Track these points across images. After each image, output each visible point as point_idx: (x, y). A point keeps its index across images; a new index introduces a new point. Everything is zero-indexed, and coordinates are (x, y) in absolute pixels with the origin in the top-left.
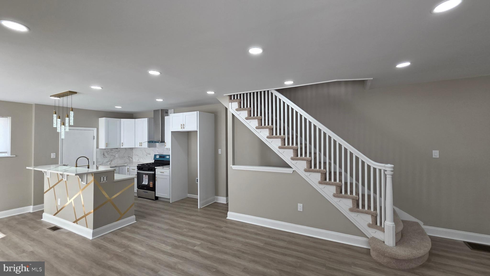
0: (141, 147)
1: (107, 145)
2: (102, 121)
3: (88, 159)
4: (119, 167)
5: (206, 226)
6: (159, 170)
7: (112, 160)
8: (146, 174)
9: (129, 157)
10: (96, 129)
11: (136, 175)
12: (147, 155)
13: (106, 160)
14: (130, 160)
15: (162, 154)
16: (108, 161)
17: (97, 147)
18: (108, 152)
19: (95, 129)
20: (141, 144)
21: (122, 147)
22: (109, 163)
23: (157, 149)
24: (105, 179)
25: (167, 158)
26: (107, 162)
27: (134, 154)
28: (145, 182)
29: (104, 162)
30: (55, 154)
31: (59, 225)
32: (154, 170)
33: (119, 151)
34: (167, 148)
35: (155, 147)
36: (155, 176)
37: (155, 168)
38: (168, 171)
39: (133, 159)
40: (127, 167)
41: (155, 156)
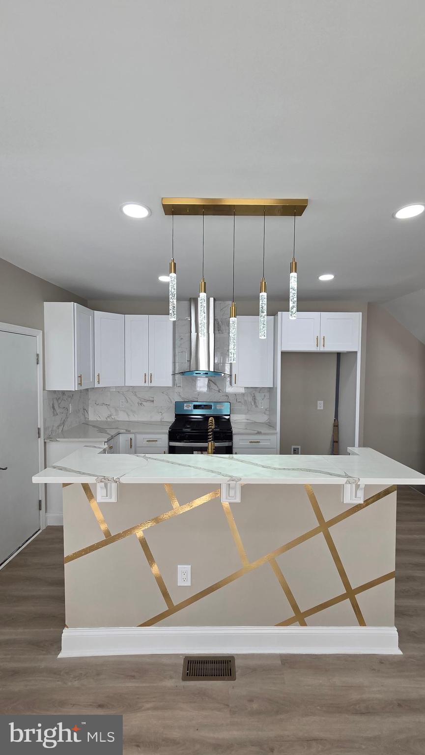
9: (84, 409)
10: (41, 333)
16: (60, 425)
17: (44, 389)
21: (97, 385)
22: (60, 429)
23: (177, 389)
26: (58, 427)
29: (54, 428)
40: (123, 436)
41: (178, 405)
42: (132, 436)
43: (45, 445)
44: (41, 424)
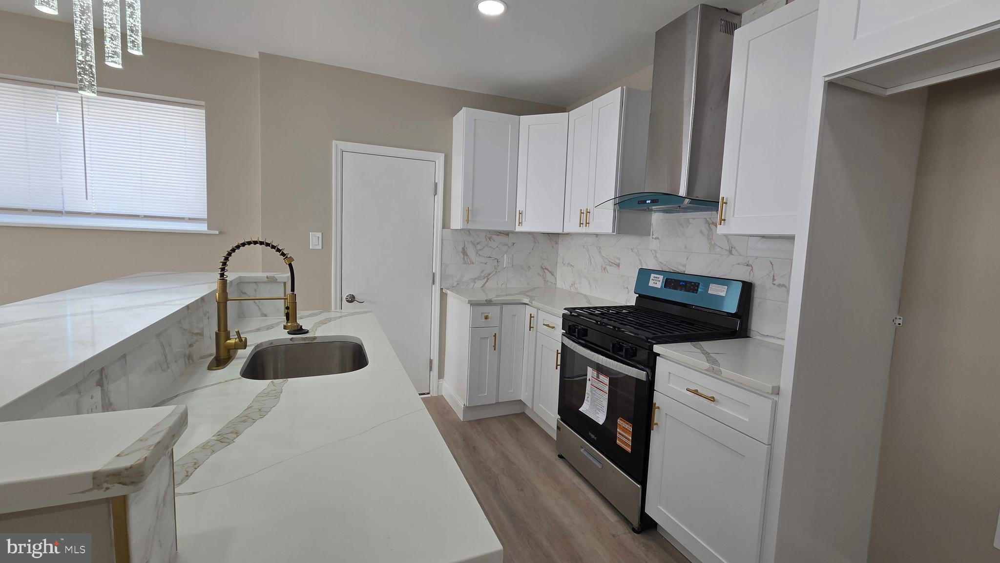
0: (583, 230)
1: (469, 214)
2: (461, 120)
4: (503, 304)
6: (681, 371)
7: (489, 275)
8: (600, 369)
9: (544, 269)
10: (442, 156)
11: (558, 353)
12: (605, 269)
13: (472, 273)
14: (546, 282)
15: (681, 269)
16: (478, 278)
17: (445, 225)
18: (478, 244)
19: (440, 158)
20: (585, 217)
21: (518, 229)
22: (479, 284)
23: (653, 244)
25: (710, 292)
26: (474, 280)
27: (560, 260)
28: (594, 406)
29: (464, 279)
30: (320, 234)
32: (647, 361)
33: (514, 244)
34: (726, 236)
35: (644, 231)
37: (657, 348)
39: (556, 279)
40: (529, 310)
41: (644, 274)
42: (533, 311)
43: (443, 297)
44: (436, 269)
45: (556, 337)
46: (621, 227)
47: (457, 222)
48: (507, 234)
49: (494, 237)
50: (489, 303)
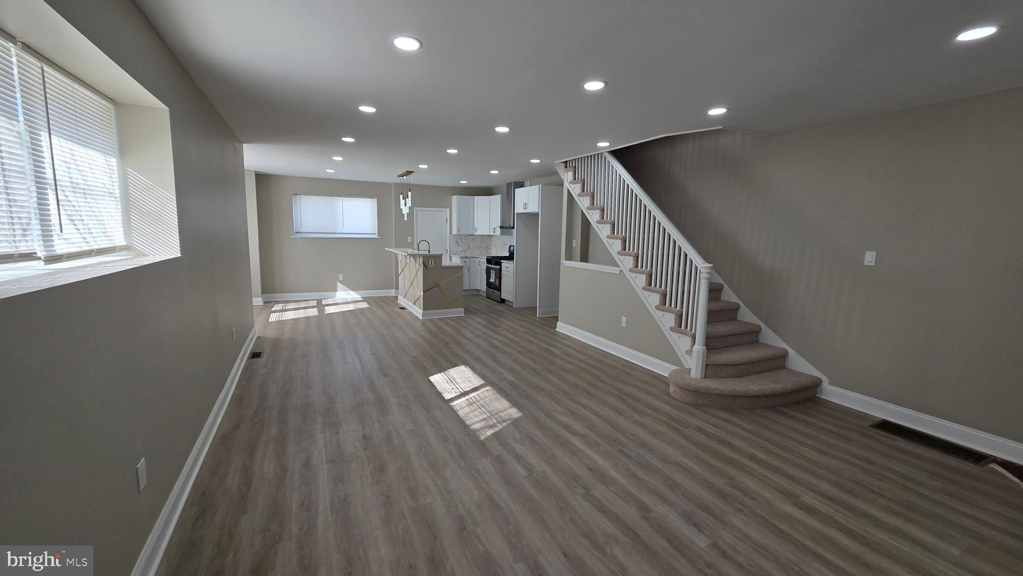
0: (494, 234)
1: (459, 229)
2: (455, 198)
3: (429, 243)
4: (470, 258)
5: (523, 330)
6: (505, 264)
7: (466, 250)
8: (493, 269)
10: (449, 209)
13: (460, 249)
14: (487, 252)
16: (463, 251)
17: (451, 233)
18: (462, 239)
19: (448, 211)
20: (493, 230)
21: (475, 234)
22: (463, 253)
24: (433, 263)
26: (461, 252)
28: (492, 280)
29: (457, 252)
31: (406, 306)
32: (500, 264)
33: (474, 239)
35: (506, 234)
36: (501, 272)
37: (502, 261)
38: (512, 266)
40: (478, 260)
43: (451, 257)
44: (448, 247)
45: (484, 265)
46: (502, 234)
47: (455, 232)
48: (472, 235)
49: (468, 236)
50: (466, 257)
